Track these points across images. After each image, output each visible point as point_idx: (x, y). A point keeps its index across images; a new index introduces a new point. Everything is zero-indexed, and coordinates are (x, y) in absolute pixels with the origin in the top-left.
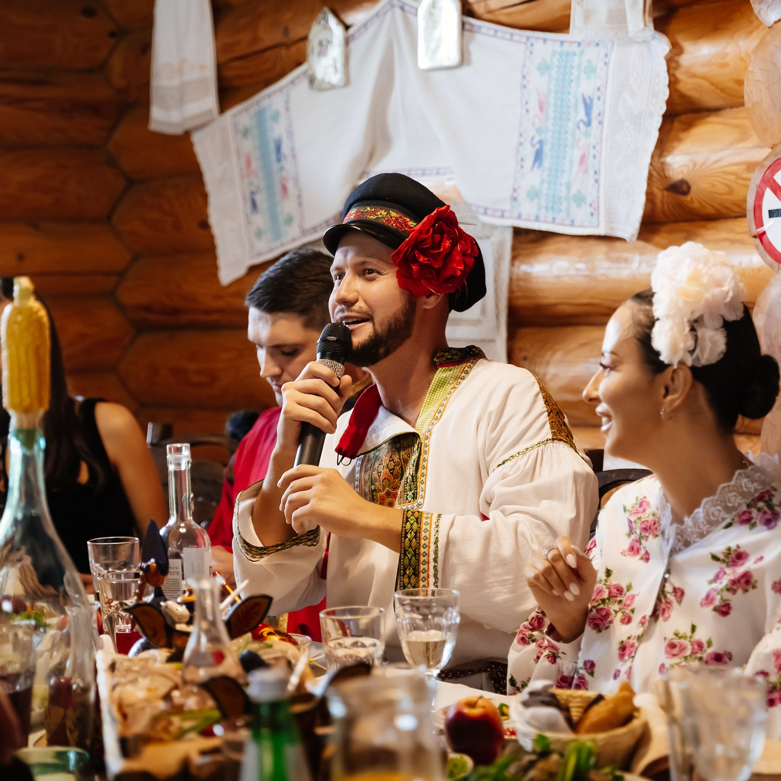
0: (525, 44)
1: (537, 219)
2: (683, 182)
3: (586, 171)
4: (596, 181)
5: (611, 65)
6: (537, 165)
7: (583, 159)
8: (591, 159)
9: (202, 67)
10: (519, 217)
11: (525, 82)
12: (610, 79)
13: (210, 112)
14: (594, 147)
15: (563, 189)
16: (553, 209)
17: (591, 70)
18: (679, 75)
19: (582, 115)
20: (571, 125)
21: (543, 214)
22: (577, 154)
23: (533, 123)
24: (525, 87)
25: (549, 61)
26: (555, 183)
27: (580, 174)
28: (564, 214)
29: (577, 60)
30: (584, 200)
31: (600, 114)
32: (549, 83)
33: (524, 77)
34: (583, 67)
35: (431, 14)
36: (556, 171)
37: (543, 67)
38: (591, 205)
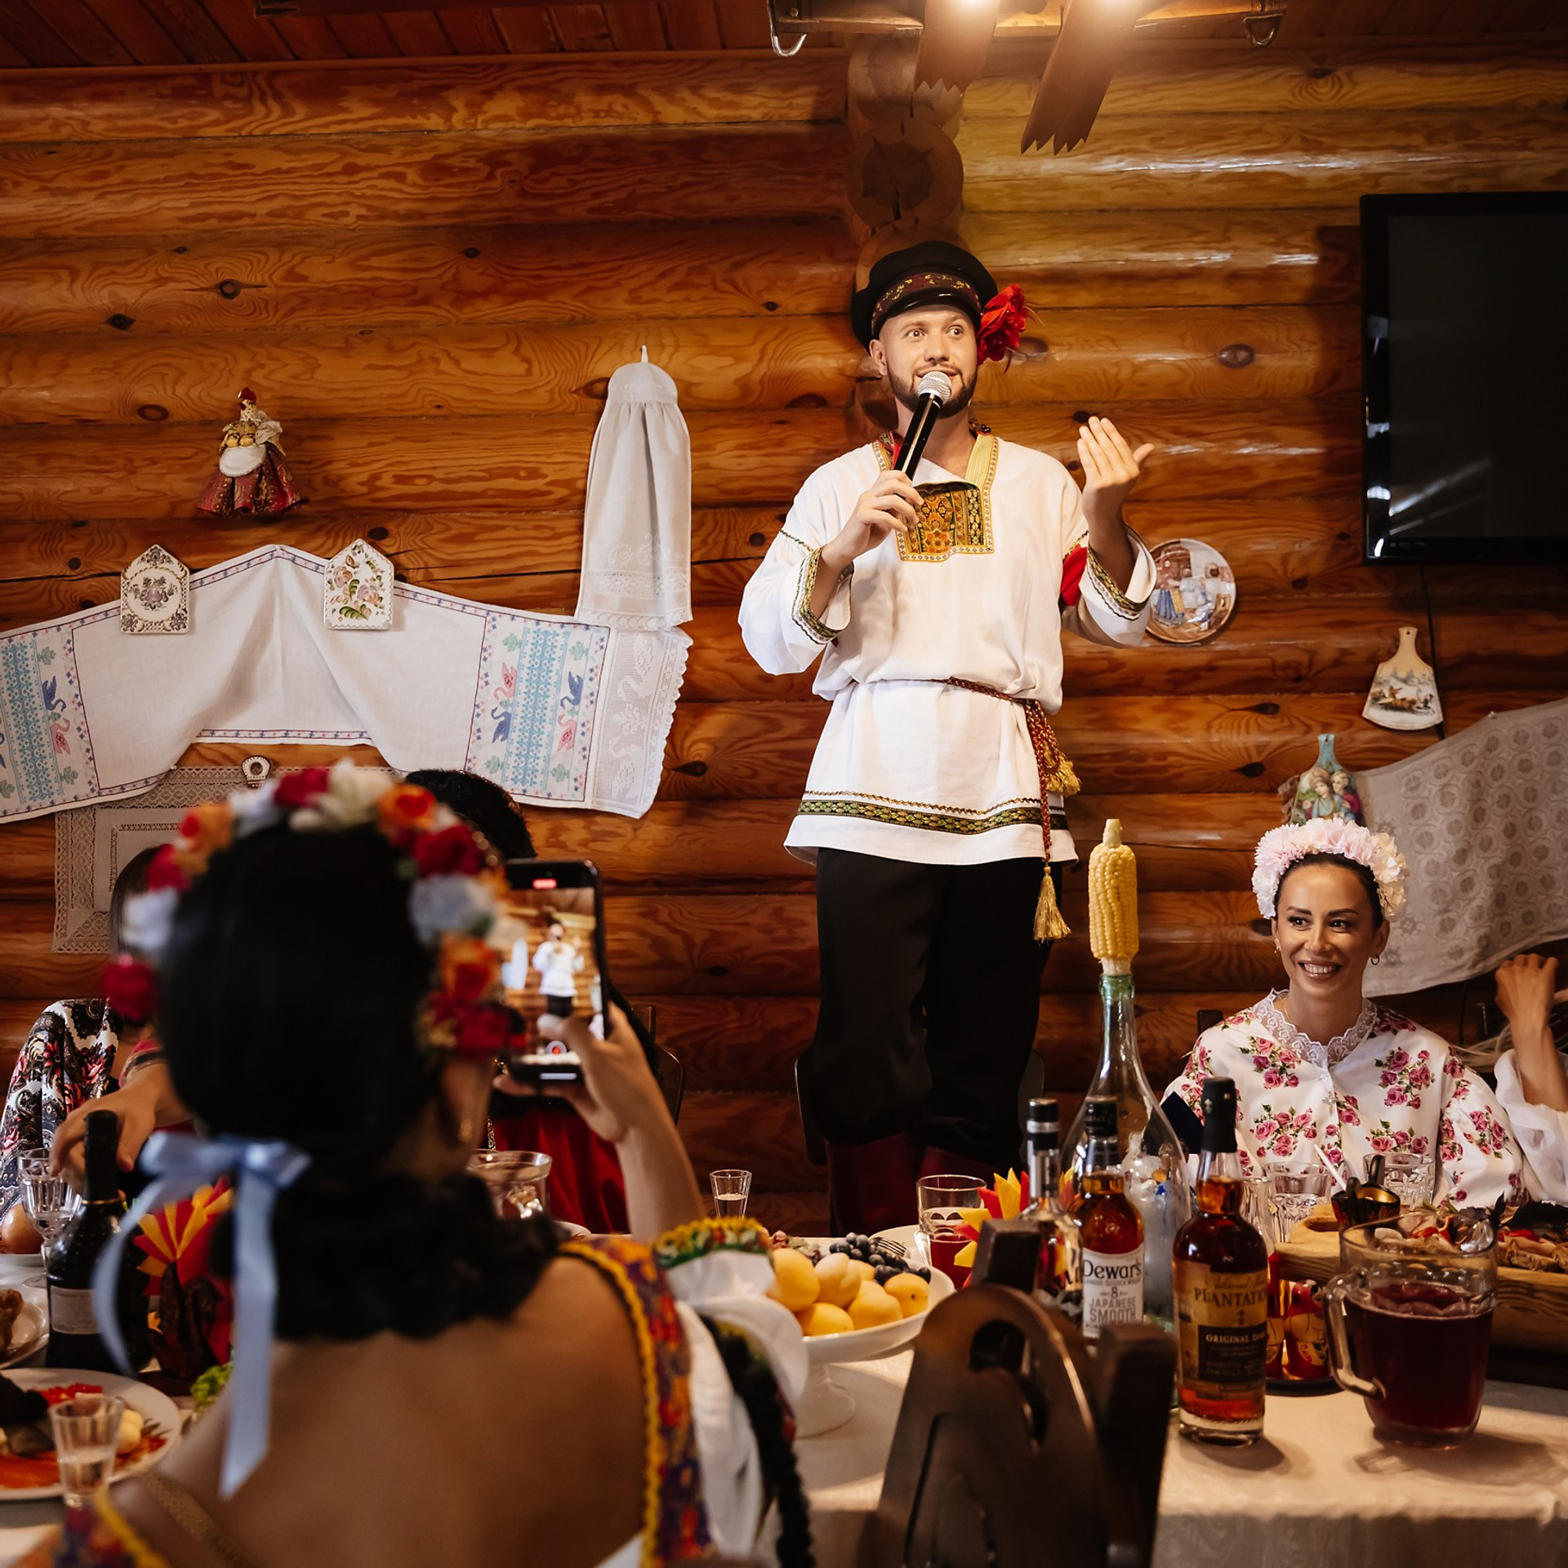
0: (485, 616)
2: (698, 763)
3: (572, 747)
5: (610, 649)
6: (501, 737)
7: (567, 735)
8: (578, 736)
11: (485, 654)
12: (607, 663)
15: (540, 762)
16: (524, 782)
17: (580, 651)
18: (697, 668)
19: (566, 691)
20: (551, 701)
22: (559, 731)
23: (496, 696)
24: (485, 659)
25: (519, 638)
26: (527, 756)
27: (564, 748)
28: (537, 787)
29: (560, 640)
30: (567, 774)
31: (592, 694)
32: (520, 658)
33: (484, 649)
34: (569, 647)
35: (347, 573)
36: (529, 745)
37: (512, 643)
38: (576, 780)
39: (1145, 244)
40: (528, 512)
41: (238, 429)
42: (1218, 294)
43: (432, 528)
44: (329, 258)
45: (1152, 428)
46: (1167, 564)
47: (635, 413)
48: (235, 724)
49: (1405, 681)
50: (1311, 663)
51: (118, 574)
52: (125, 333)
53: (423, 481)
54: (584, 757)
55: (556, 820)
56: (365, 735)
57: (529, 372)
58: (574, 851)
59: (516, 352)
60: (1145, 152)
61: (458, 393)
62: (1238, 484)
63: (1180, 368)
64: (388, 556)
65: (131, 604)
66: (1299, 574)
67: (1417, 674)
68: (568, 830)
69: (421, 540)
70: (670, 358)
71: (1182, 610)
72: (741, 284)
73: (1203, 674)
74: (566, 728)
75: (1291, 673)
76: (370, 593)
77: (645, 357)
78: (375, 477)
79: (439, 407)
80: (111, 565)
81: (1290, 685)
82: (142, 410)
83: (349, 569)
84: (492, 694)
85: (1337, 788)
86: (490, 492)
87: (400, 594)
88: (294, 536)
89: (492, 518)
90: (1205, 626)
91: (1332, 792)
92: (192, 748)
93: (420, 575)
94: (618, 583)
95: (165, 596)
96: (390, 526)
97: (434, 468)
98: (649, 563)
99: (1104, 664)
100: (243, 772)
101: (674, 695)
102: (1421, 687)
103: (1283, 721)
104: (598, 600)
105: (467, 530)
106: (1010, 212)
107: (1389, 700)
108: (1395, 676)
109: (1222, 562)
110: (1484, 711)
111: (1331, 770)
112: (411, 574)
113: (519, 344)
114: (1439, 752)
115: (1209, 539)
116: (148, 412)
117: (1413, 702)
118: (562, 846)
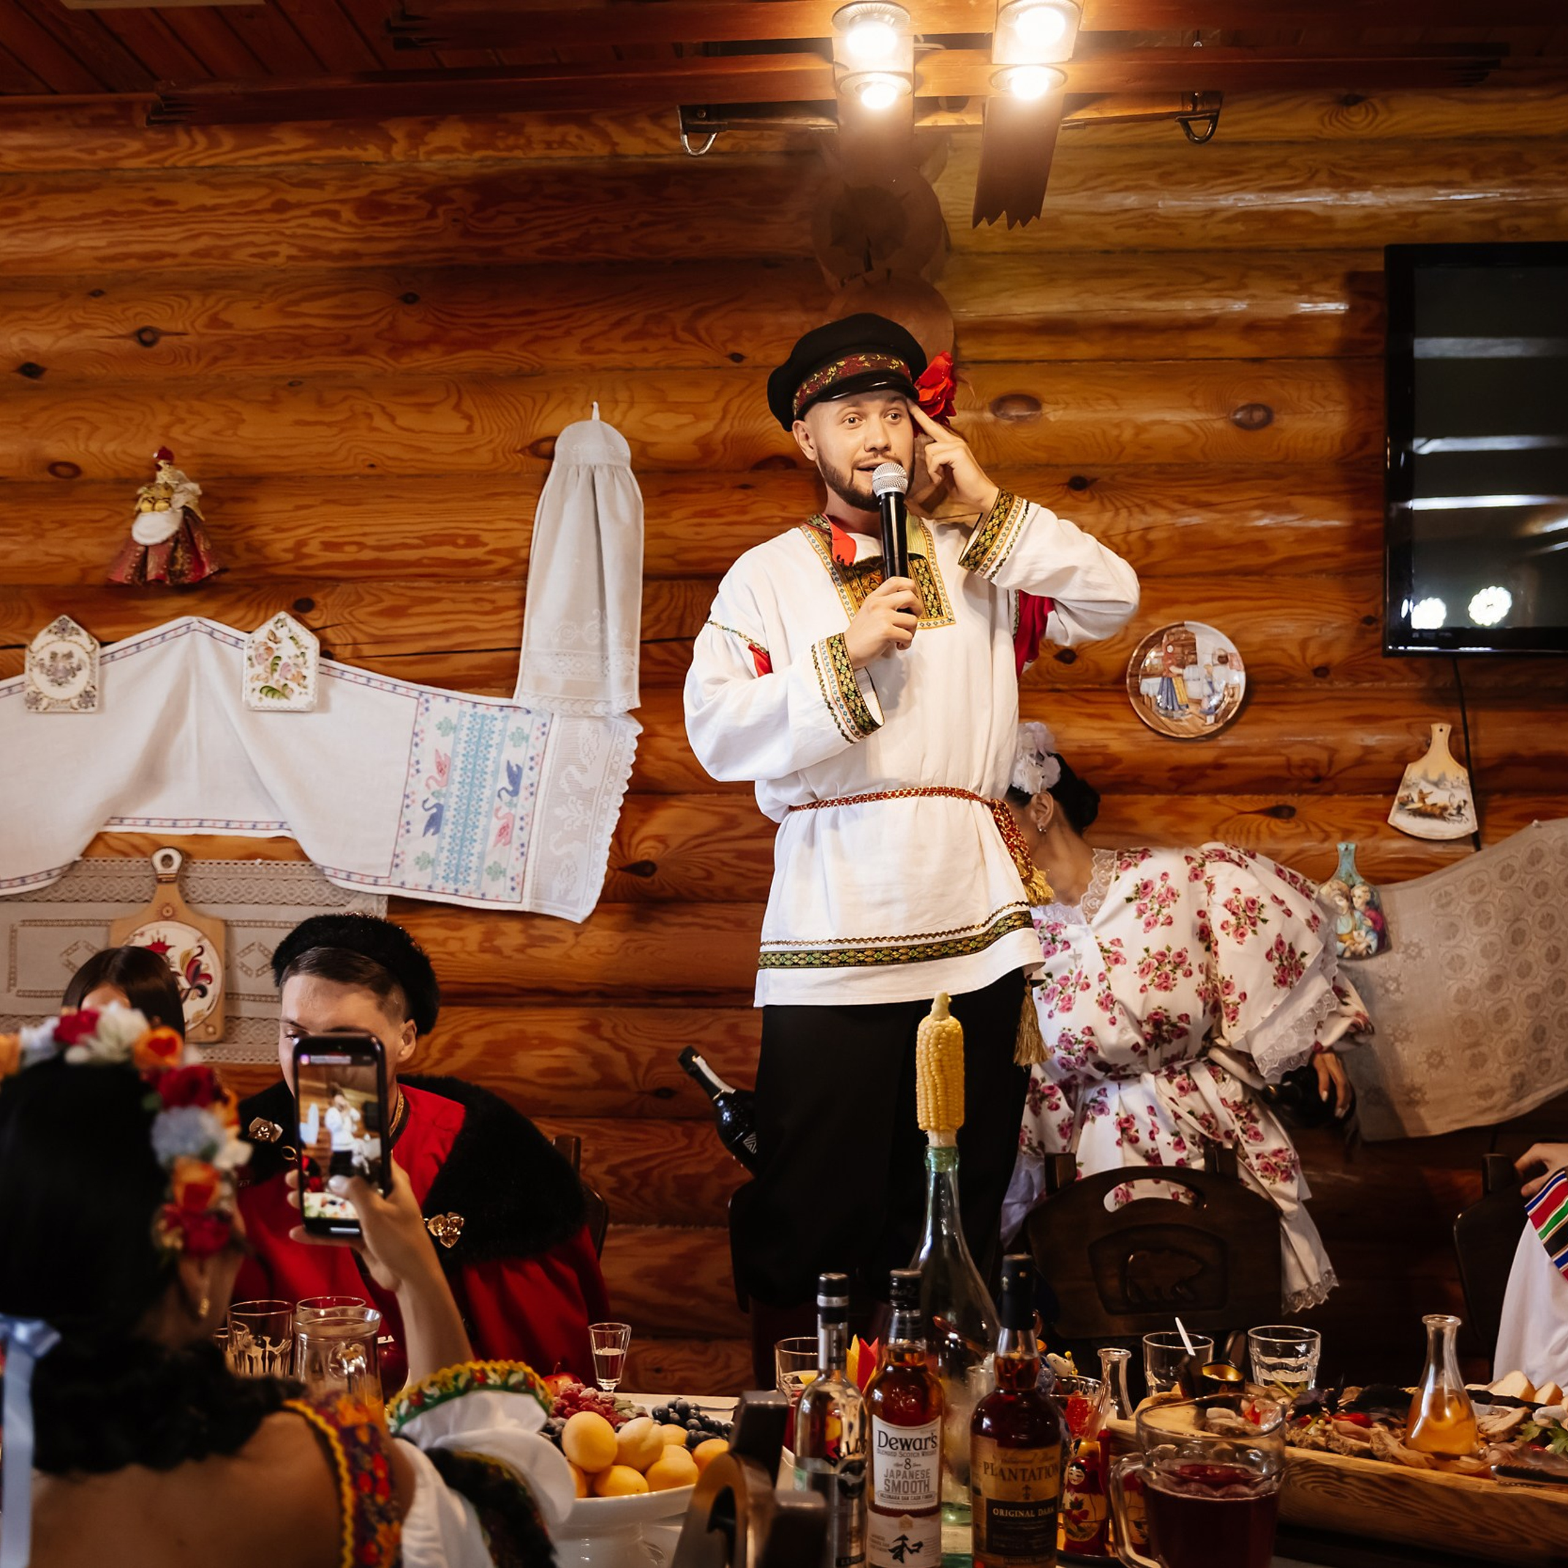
0: (417, 697)
1: (430, 889)
2: (647, 863)
3: (510, 842)
5: (552, 736)
6: (432, 830)
7: (504, 830)
8: (516, 831)
10: (402, 885)
11: (417, 740)
12: (549, 750)
15: (474, 859)
16: (456, 880)
17: (520, 737)
18: (648, 758)
19: (504, 782)
20: (487, 792)
21: (438, 885)
22: (496, 825)
23: (427, 785)
24: (416, 745)
25: (454, 722)
26: (460, 852)
27: (500, 845)
28: (471, 887)
29: (498, 725)
30: (503, 872)
31: (532, 785)
32: (455, 744)
33: (415, 734)
34: (508, 733)
35: (269, 649)
36: (463, 839)
37: (446, 727)
38: (512, 879)
39: (1150, 291)
40: (468, 582)
41: (154, 492)
42: (1234, 346)
43: (362, 599)
44: (255, 304)
45: (1156, 497)
46: (1170, 649)
47: (584, 475)
48: (145, 811)
49: (1436, 784)
50: (1331, 763)
51: (23, 647)
52: (35, 381)
53: (353, 548)
54: (522, 854)
55: (491, 922)
56: (285, 826)
57: (470, 430)
58: (510, 957)
59: (457, 407)
60: (1152, 188)
61: (391, 451)
62: (1253, 559)
63: (1187, 429)
64: (313, 630)
65: (35, 679)
66: (1319, 661)
67: (1450, 777)
68: (503, 933)
69: (350, 613)
70: (624, 415)
71: (1185, 700)
72: (703, 333)
73: (1209, 772)
74: (502, 822)
75: (1308, 772)
76: (294, 671)
77: (596, 414)
78: (301, 543)
79: (372, 466)
80: (15, 636)
81: (1307, 785)
82: (53, 467)
83: (271, 644)
84: (423, 783)
85: (1358, 903)
86: (425, 561)
87: (325, 673)
88: (212, 607)
89: (430, 589)
90: (1211, 719)
91: (1352, 908)
92: (99, 837)
93: (347, 652)
94: (561, 664)
95: (73, 672)
96: (317, 597)
97: (364, 534)
98: (596, 641)
99: (1098, 760)
100: (152, 865)
101: (622, 787)
102: (1454, 791)
103: (1298, 826)
104: (540, 682)
105: (403, 602)
106: (1004, 253)
107: (1417, 805)
108: (1425, 778)
109: (1231, 648)
110: (1527, 818)
111: (1351, 883)
112: (338, 650)
113: (460, 398)
114: (1476, 864)
115: (1217, 622)
116: (60, 469)
117: (1445, 808)
118: (497, 951)
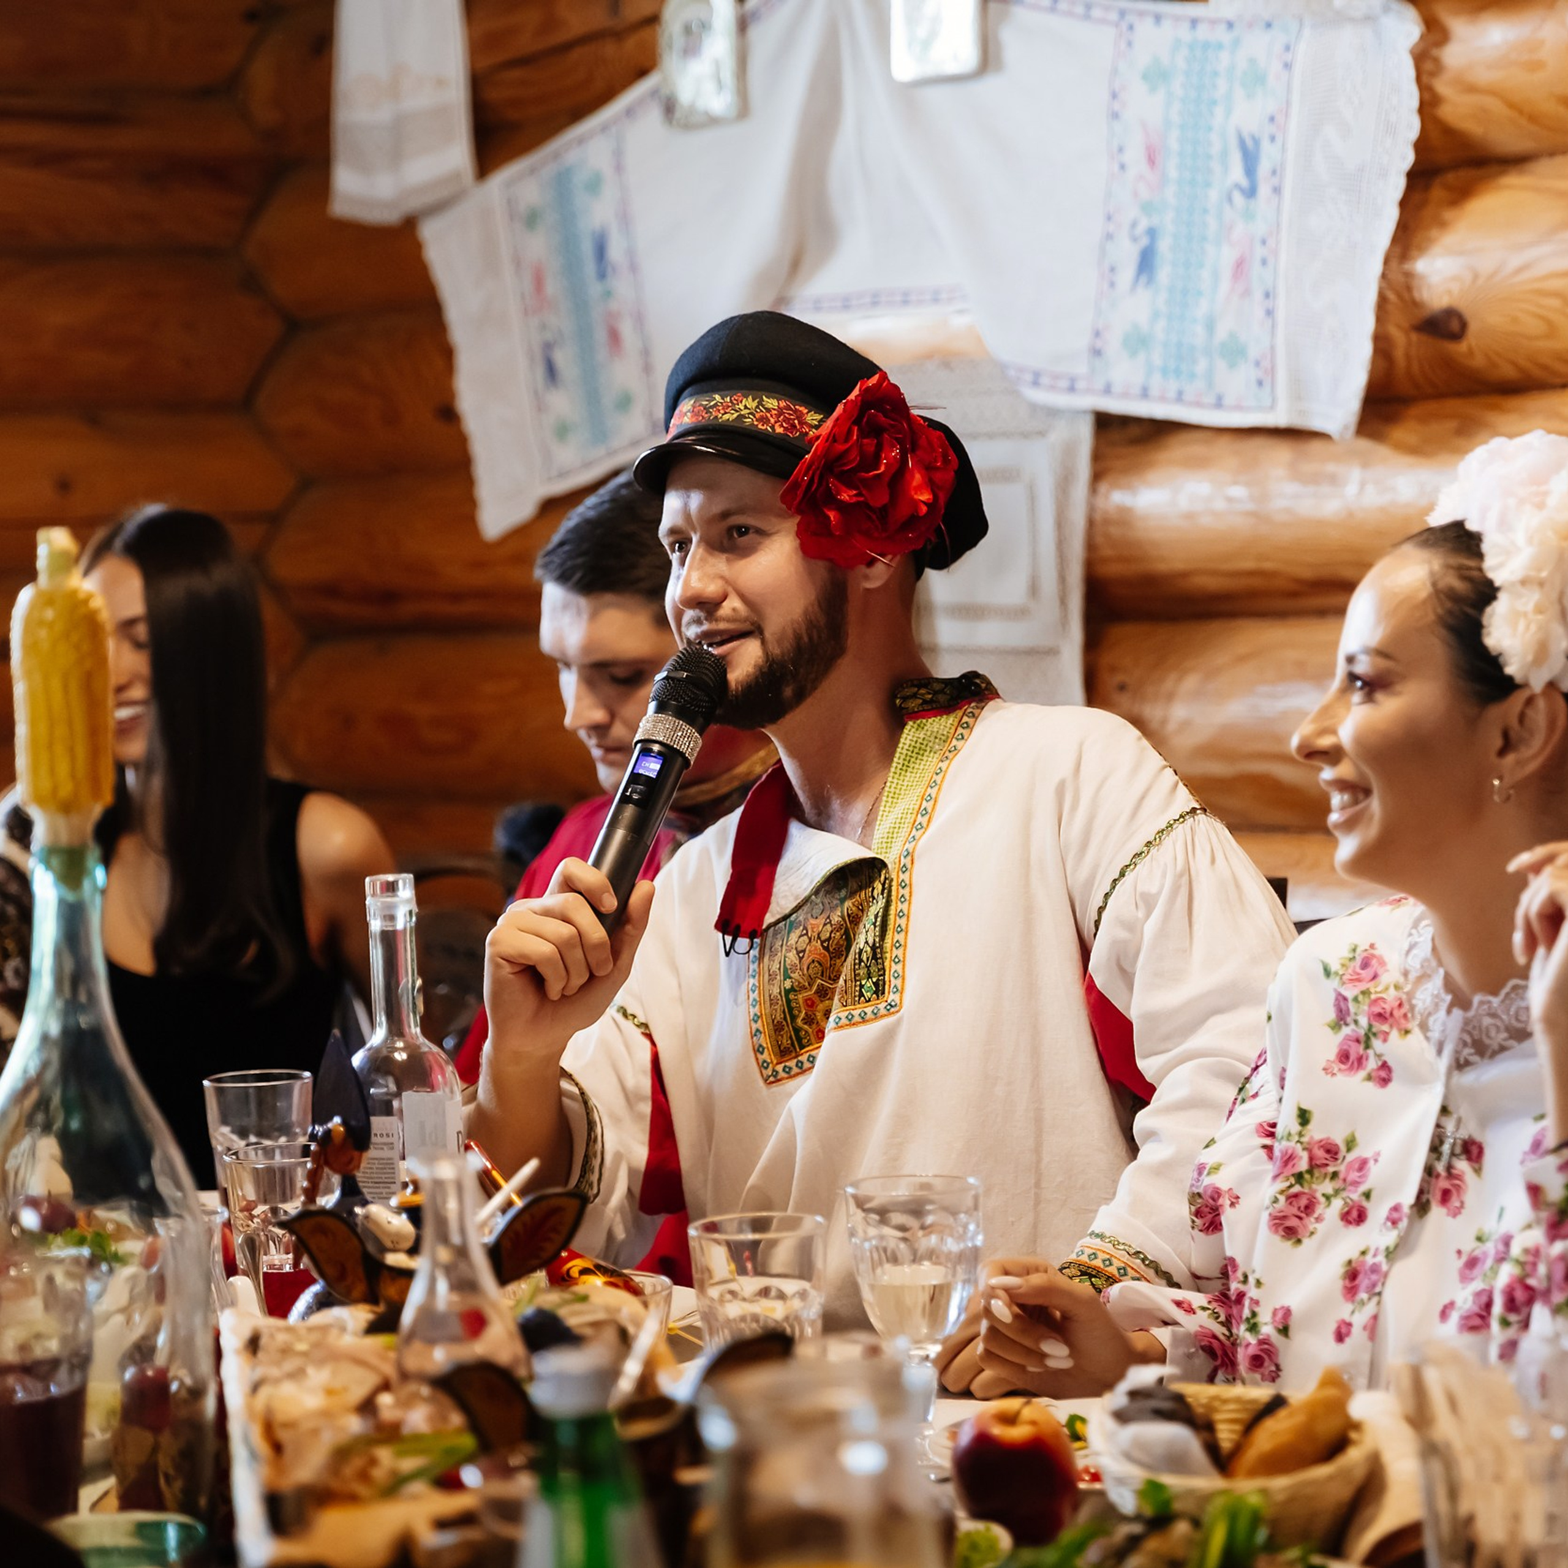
0: (1117, 25)
1: (1145, 394)
2: (1451, 314)
3: (1247, 293)
4: (1269, 313)
5: (1297, 68)
6: (1143, 279)
7: (1240, 267)
8: (1257, 267)
9: (440, 83)
10: (1107, 390)
11: (1116, 106)
12: (1295, 98)
13: (456, 176)
14: (1264, 242)
15: (1200, 330)
16: (1178, 372)
17: (1256, 79)
19: (1237, 173)
20: (1214, 195)
21: (1156, 383)
22: (1227, 256)
23: (1136, 191)
24: (1117, 116)
25: (1166, 62)
26: (1181, 318)
27: (1236, 297)
28: (1201, 383)
29: (1225, 59)
30: (1244, 352)
31: (1274, 172)
32: (1167, 107)
33: (1115, 96)
34: (1238, 73)
36: (1184, 292)
37: (1155, 75)
38: (1257, 364)
74: (1238, 251)
84: (1130, 188)
101: (1403, 158)
